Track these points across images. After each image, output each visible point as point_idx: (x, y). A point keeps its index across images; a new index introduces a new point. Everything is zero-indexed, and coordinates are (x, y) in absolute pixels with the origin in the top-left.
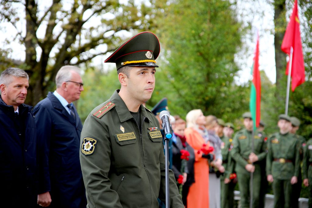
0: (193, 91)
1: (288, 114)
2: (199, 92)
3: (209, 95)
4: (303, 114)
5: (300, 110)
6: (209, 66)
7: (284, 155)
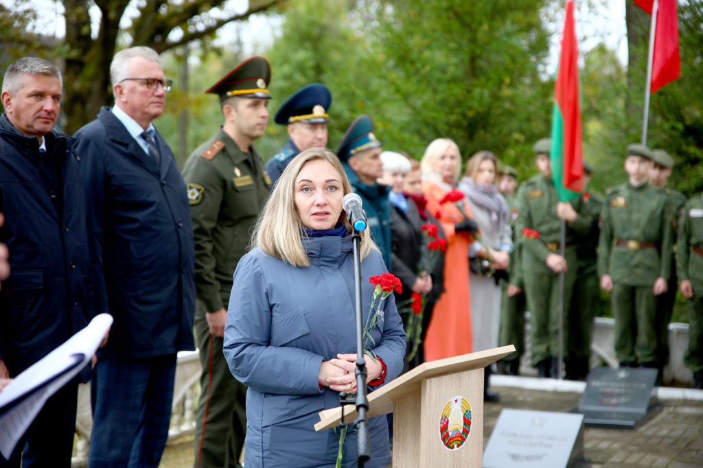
0: (439, 97)
1: (647, 144)
2: (452, 100)
3: (475, 104)
4: (682, 141)
5: (674, 133)
6: (473, 41)
7: (637, 233)
